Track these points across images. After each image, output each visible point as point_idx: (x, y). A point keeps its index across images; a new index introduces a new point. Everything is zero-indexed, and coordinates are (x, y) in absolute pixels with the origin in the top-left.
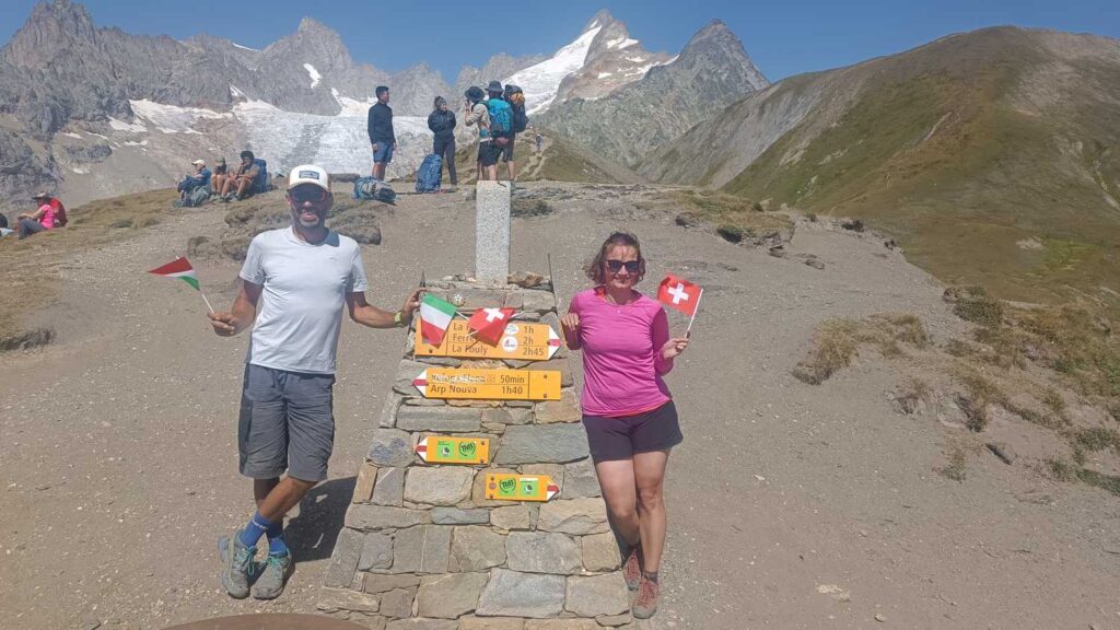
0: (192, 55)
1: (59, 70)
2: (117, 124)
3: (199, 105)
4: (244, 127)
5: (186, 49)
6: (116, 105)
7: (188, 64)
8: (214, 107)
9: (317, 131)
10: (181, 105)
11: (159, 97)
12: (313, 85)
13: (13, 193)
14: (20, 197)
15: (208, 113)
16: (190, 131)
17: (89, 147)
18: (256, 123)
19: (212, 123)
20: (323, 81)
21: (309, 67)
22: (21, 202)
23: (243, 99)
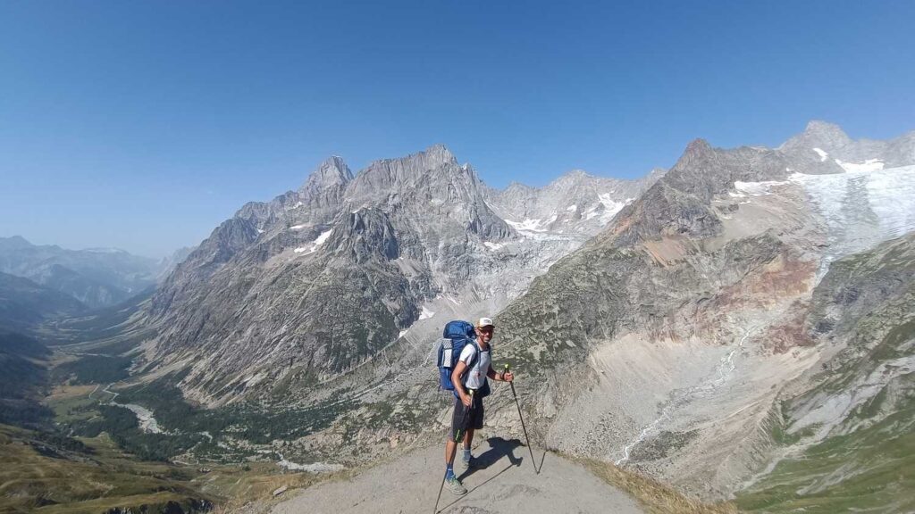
0: (761, 153)
1: (705, 171)
2: (732, 194)
3: (767, 180)
4: (800, 187)
5: (756, 151)
6: (729, 185)
7: (758, 158)
8: (778, 179)
9: (861, 181)
10: (758, 181)
11: (746, 179)
12: (823, 160)
13: (702, 230)
14: (705, 232)
15: (773, 183)
16: (768, 194)
17: (728, 206)
18: (808, 184)
19: (780, 187)
20: (829, 156)
21: (816, 150)
22: (706, 235)
23: (793, 172)
